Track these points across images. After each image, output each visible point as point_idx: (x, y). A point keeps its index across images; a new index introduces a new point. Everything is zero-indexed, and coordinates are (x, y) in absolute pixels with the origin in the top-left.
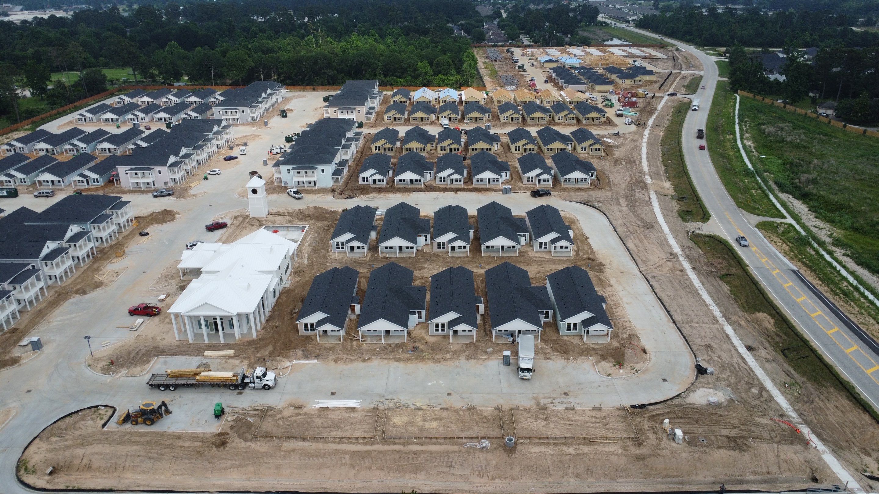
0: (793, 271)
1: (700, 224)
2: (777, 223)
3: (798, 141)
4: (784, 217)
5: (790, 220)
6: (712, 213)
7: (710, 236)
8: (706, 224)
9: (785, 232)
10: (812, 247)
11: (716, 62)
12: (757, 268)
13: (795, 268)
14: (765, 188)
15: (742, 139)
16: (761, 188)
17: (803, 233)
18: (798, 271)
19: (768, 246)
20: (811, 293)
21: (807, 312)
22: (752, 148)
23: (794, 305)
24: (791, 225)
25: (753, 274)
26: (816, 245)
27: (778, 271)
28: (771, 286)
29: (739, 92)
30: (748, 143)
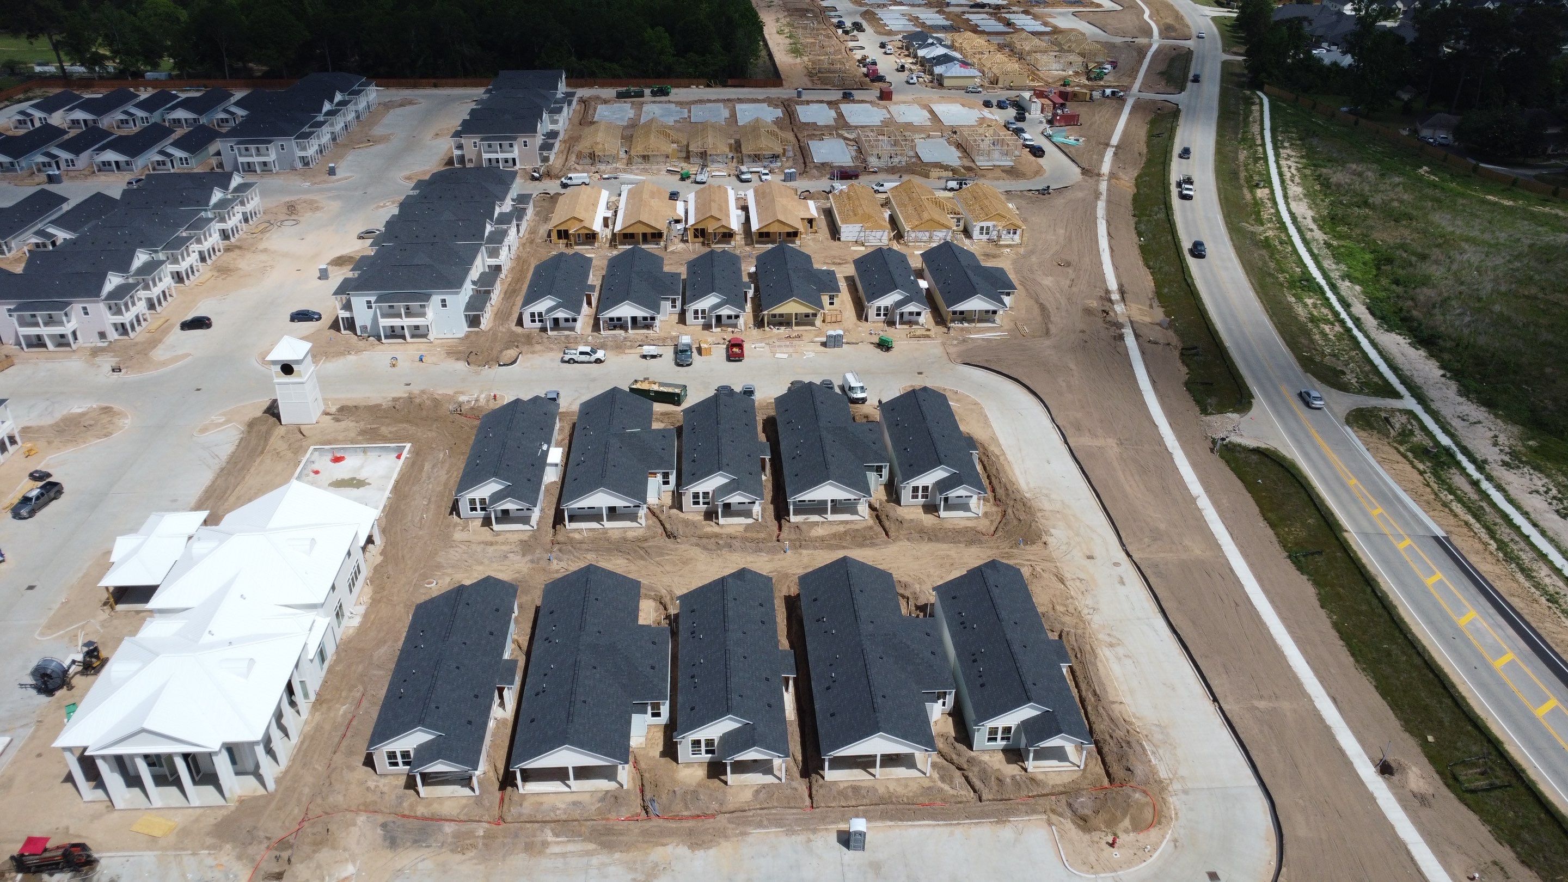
0: (1436, 538)
1: (1235, 416)
2: (1386, 410)
4: (1397, 395)
5: (1410, 403)
6: (1255, 389)
8: (1246, 417)
9: (1405, 435)
10: (1463, 470)
11: (1215, 20)
12: (1365, 535)
13: (1440, 533)
14: (1350, 323)
15: (1286, 198)
16: (1342, 322)
17: (1441, 437)
18: (1447, 538)
19: (1377, 474)
20: (1482, 600)
21: (1485, 654)
22: (1310, 222)
23: (1454, 637)
24: (1411, 413)
25: (1360, 554)
27: (1408, 542)
29: (1265, 87)
30: (1301, 209)
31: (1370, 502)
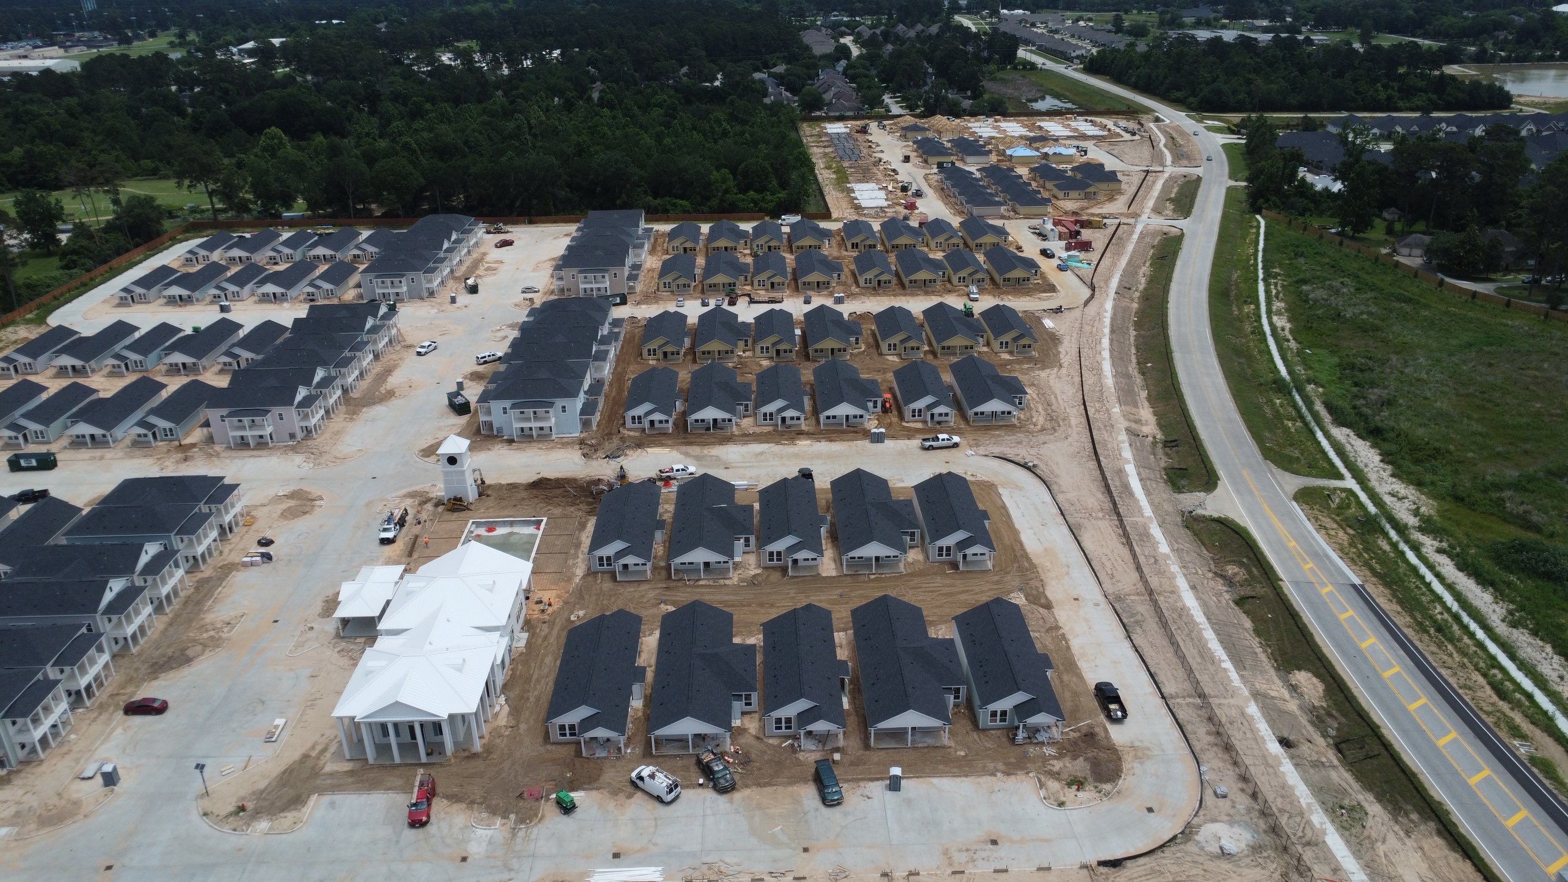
0: (1354, 586)
1: (1202, 494)
2: (1328, 489)
3: (1365, 316)
4: (1340, 477)
5: (1350, 483)
6: (1221, 473)
7: (1219, 521)
8: (1211, 495)
9: (1342, 507)
10: (1386, 535)
11: (1224, 146)
12: (1296, 583)
13: (1357, 581)
14: (1309, 418)
15: (1269, 312)
16: (1302, 417)
17: (1372, 509)
18: (1362, 586)
19: (1314, 538)
20: (1383, 630)
21: (1377, 668)
22: (1287, 332)
23: (1355, 656)
24: (1350, 492)
25: (1290, 597)
26: (1393, 534)
27: (1330, 588)
28: (1319, 619)
29: (1264, 211)
30: (1280, 322)
31: (1304, 560)
